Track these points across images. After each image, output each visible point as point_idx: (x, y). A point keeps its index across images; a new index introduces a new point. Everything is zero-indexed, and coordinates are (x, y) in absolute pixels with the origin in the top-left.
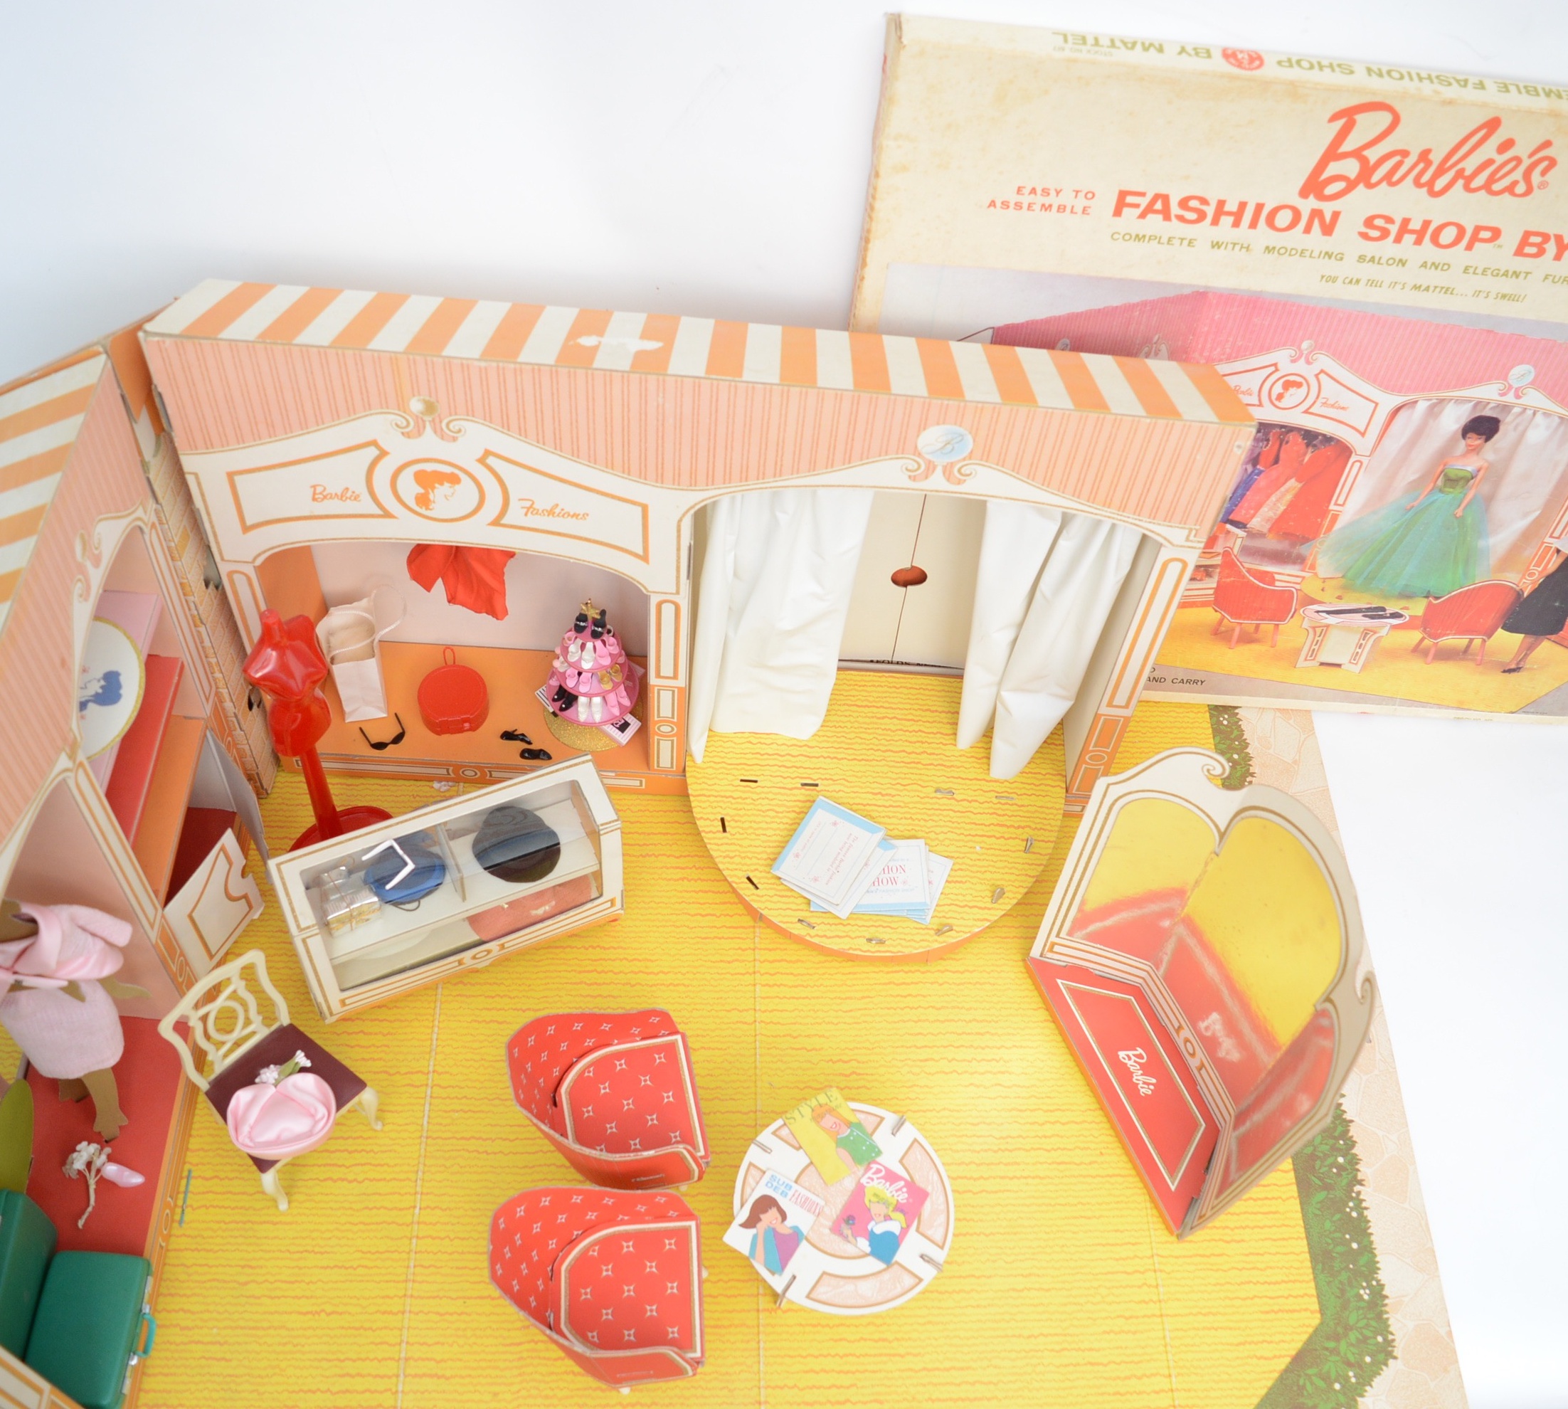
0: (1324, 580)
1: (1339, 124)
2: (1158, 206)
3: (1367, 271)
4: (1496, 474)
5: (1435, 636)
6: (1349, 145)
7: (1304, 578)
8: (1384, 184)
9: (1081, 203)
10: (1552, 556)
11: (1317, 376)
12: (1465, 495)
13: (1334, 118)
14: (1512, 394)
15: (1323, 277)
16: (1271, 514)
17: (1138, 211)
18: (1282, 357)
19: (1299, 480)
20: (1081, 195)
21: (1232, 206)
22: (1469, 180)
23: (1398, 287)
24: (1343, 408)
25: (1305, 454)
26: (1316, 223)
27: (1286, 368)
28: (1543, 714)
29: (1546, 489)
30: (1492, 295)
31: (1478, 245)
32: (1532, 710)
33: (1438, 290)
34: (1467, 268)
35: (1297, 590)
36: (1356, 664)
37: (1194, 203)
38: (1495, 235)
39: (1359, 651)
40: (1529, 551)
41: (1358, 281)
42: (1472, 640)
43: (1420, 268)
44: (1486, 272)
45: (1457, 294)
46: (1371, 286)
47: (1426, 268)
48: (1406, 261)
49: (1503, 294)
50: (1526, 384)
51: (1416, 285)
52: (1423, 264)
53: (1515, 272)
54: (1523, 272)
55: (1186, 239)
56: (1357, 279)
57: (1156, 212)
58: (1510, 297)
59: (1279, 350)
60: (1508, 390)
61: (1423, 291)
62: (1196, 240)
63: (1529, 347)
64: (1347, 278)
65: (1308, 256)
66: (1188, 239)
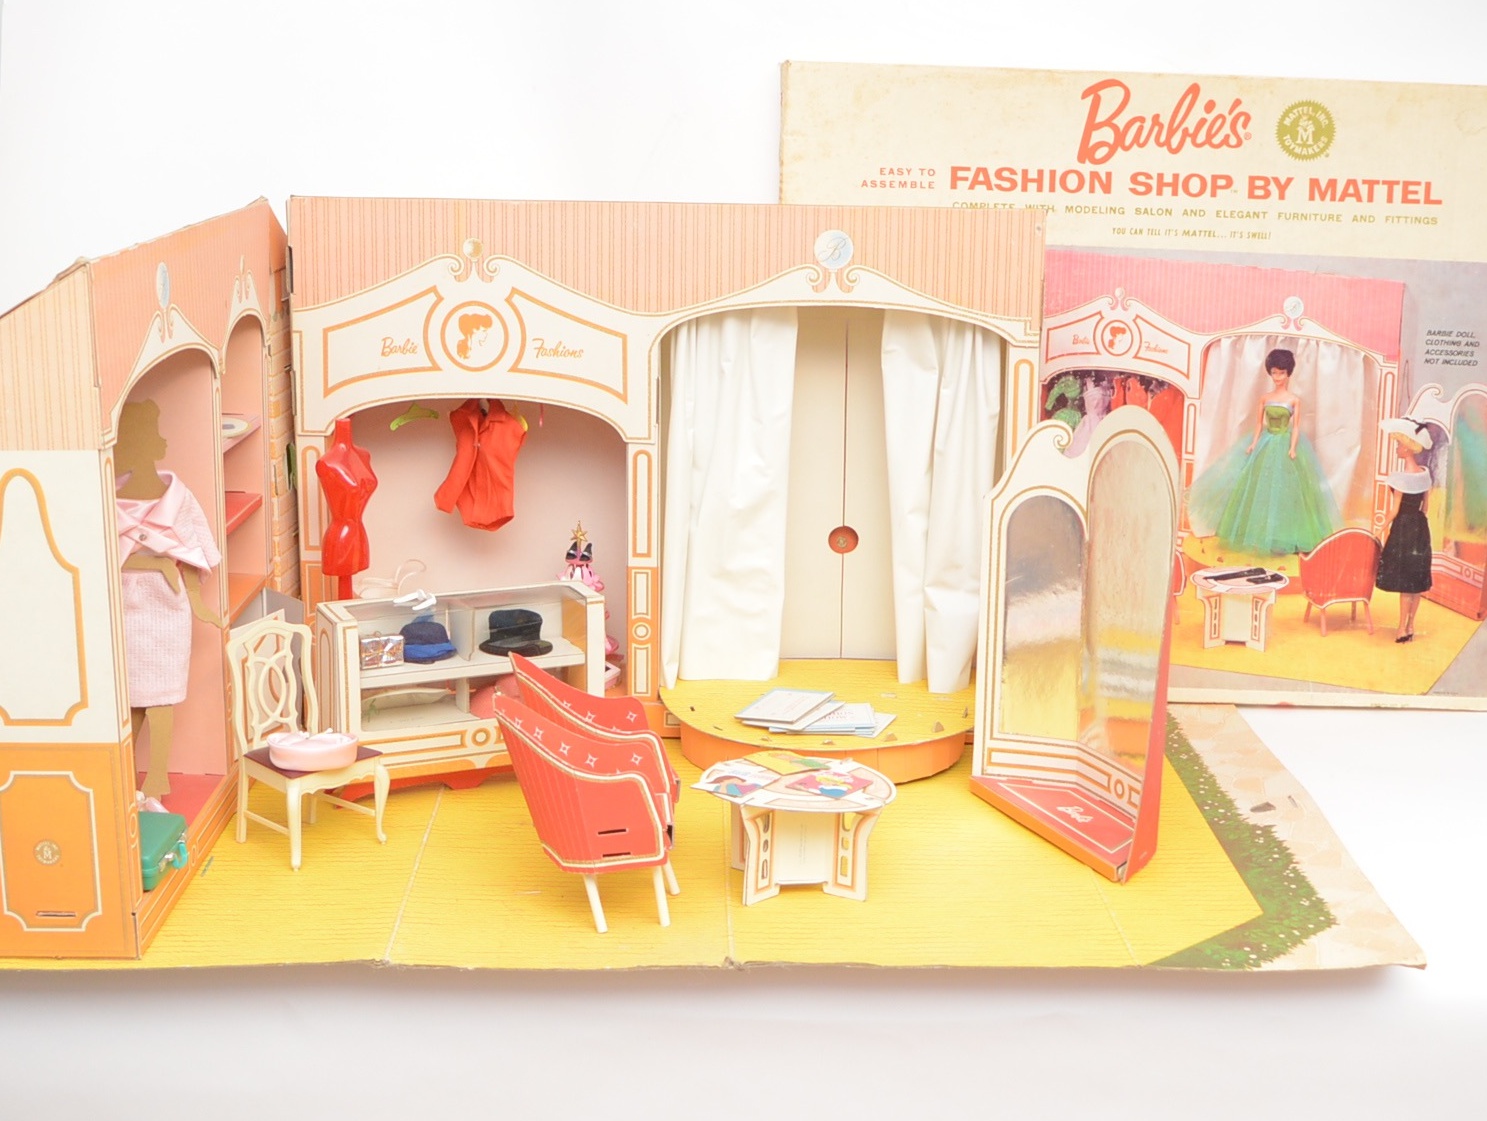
0: (1202, 539)
1: (1090, 99)
2: (981, 178)
3: (1144, 222)
4: (1307, 407)
5: (1320, 601)
6: (1101, 117)
7: (1182, 538)
8: (1135, 146)
9: (926, 179)
10: (1389, 495)
11: (1134, 321)
12: (1291, 434)
13: (1085, 95)
14: (1292, 326)
15: (1114, 229)
17: (968, 183)
18: (1102, 304)
20: (926, 172)
21: (1033, 175)
22: (1194, 136)
23: (1173, 233)
24: (1164, 351)
25: (1147, 400)
26: (1097, 184)
27: (1109, 315)
28: (1454, 694)
29: (1356, 421)
30: (1245, 235)
31: (1219, 192)
32: (1442, 690)
33: (1203, 234)
34: (1218, 213)
35: (1181, 553)
36: (1258, 640)
37: (1006, 174)
38: (1229, 182)
39: (1257, 624)
40: (1368, 493)
41: (1141, 231)
42: (1354, 603)
43: (1183, 215)
44: (1233, 214)
45: (1218, 237)
46: (1152, 234)
47: (1188, 216)
48: (1171, 210)
49: (1252, 233)
50: (1300, 315)
51: (1185, 231)
52: (1184, 212)
53: (1255, 213)
54: (1260, 212)
55: (1007, 204)
56: (1140, 229)
57: (981, 183)
58: (1259, 235)
59: (1099, 299)
60: (1288, 322)
61: (1192, 236)
62: (1014, 204)
63: (1290, 281)
64: (1133, 229)
65: (1098, 212)
66: (1009, 204)
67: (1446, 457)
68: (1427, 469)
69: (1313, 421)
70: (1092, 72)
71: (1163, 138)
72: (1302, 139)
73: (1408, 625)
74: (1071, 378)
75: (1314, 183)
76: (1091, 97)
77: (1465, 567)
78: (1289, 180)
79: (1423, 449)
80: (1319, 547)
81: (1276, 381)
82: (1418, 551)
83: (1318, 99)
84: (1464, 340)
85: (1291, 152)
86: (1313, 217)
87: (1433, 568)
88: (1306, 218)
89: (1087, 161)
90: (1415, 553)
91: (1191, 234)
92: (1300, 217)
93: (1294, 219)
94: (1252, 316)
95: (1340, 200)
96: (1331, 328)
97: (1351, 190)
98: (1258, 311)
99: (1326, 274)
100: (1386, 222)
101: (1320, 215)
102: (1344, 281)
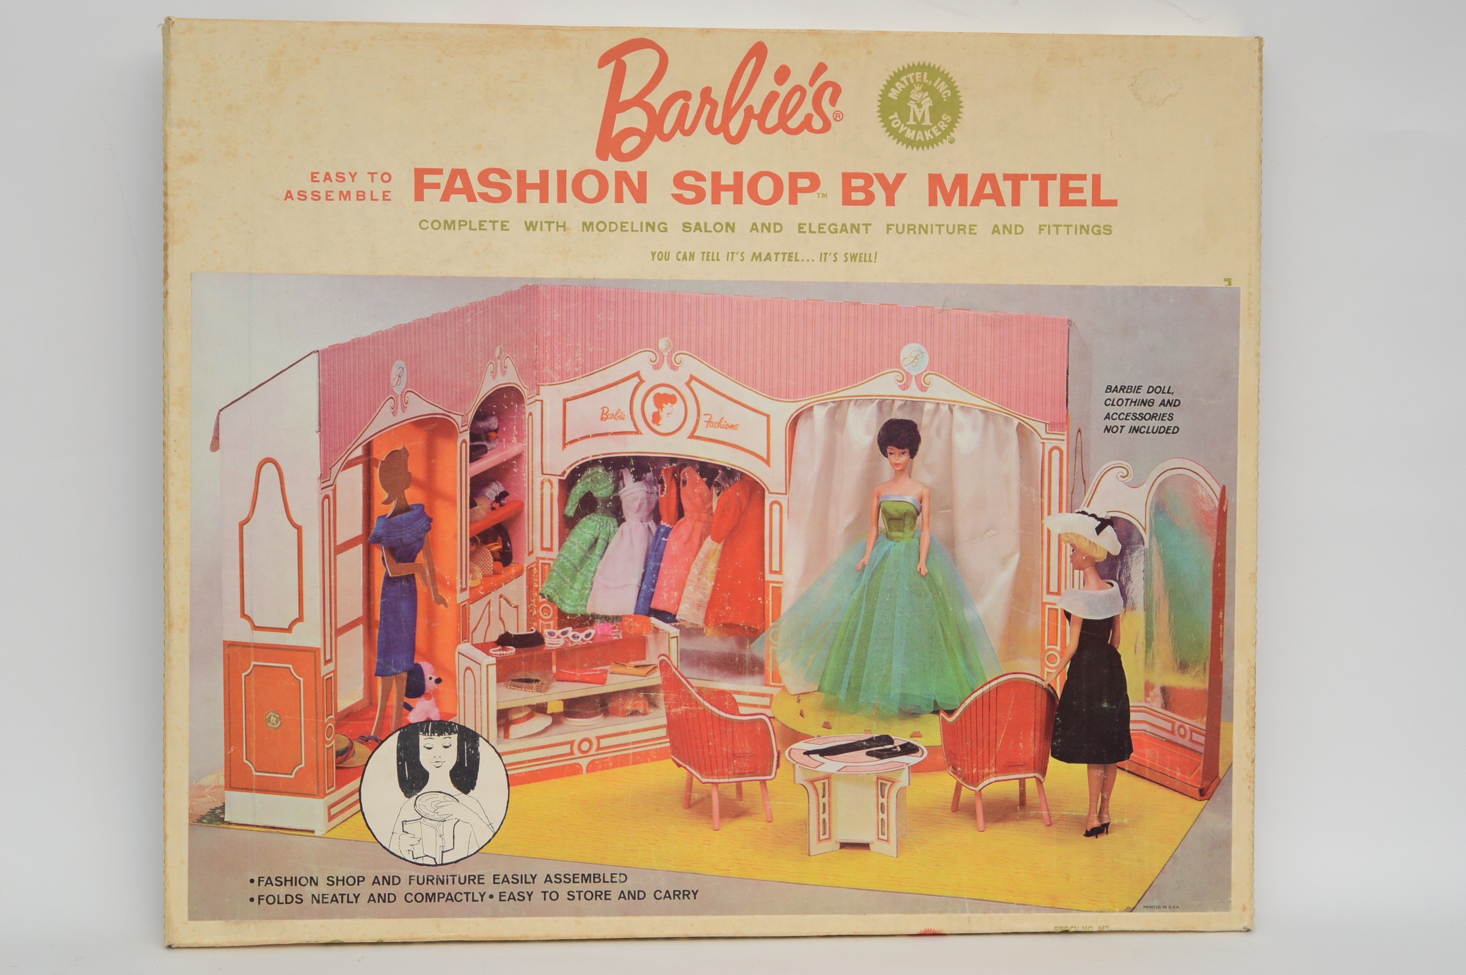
0: (799, 697)
1: (611, 67)
2: (459, 184)
3: (696, 242)
5: (973, 780)
6: (628, 92)
7: (771, 696)
9: (379, 187)
10: (1064, 624)
11: (688, 384)
13: (603, 62)
14: (913, 384)
15: (653, 254)
16: (699, 596)
17: (439, 193)
18: (640, 361)
19: (716, 539)
20: (377, 177)
21: (533, 178)
22: (762, 119)
23: (738, 258)
24: (732, 427)
26: (626, 189)
27: (652, 377)
28: (1174, 908)
29: (1011, 519)
30: (841, 258)
31: (801, 196)
32: (1156, 903)
33: (780, 257)
34: (800, 227)
35: (769, 718)
36: (888, 841)
37: (494, 178)
38: (815, 182)
39: (884, 816)
40: (1033, 621)
41: (692, 256)
42: (1022, 782)
43: (751, 231)
44: (822, 228)
45: (803, 260)
46: (708, 260)
47: (758, 232)
48: (734, 224)
49: (851, 254)
50: (924, 369)
51: (754, 254)
52: (753, 227)
53: (853, 226)
54: (861, 224)
55: (498, 222)
56: (691, 253)
57: (458, 191)
58: (861, 257)
59: (636, 354)
60: (907, 380)
61: (765, 260)
62: (508, 222)
63: (907, 320)
64: (680, 252)
65: (630, 229)
66: (500, 221)
67: (1141, 566)
68: (1115, 584)
69: (950, 520)
70: (612, 28)
71: (717, 122)
72: (915, 119)
73: (1101, 812)
74: (600, 470)
75: (935, 180)
76: (612, 65)
77: (1178, 723)
78: (900, 178)
79: (1109, 554)
80: (968, 702)
81: (891, 463)
82: (1111, 703)
83: (936, 60)
84: (1158, 398)
85: (900, 138)
86: (936, 229)
87: (1132, 726)
88: (926, 232)
89: (610, 156)
90: (1105, 705)
91: (763, 259)
92: (917, 230)
93: (908, 233)
94: (855, 373)
95: (973, 204)
96: (969, 386)
97: (988, 190)
98: (864, 365)
99: (958, 309)
100: (1040, 233)
101: (946, 226)
102: (984, 319)
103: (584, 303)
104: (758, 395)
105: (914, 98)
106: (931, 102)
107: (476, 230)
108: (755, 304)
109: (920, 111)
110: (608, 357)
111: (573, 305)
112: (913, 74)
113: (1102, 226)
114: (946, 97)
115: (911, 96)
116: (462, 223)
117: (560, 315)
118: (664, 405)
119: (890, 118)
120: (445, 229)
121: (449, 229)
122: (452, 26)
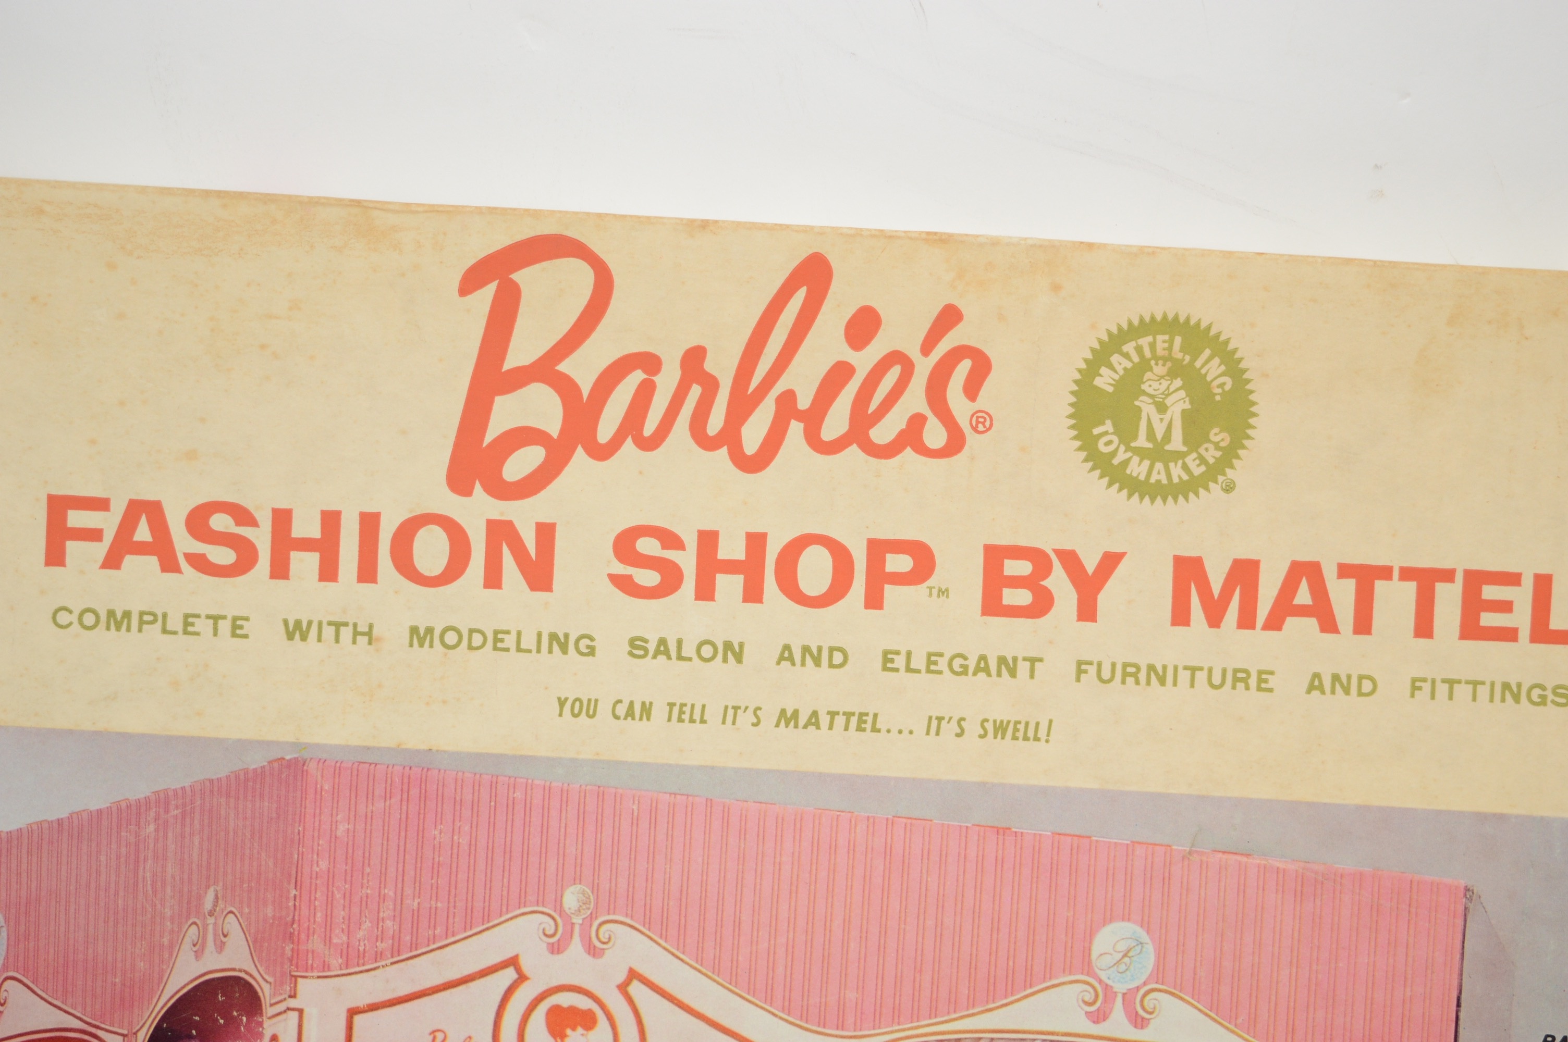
1: (488, 292)
2: (143, 533)
3: (657, 680)
8: (629, 444)
11: (623, 988)
14: (1118, 1012)
15: (562, 703)
17: (100, 550)
18: (522, 934)
21: (307, 526)
23: (746, 719)
26: (508, 560)
27: (545, 971)
30: (974, 729)
31: (891, 592)
33: (840, 721)
34: (887, 658)
37: (220, 522)
38: (924, 561)
41: (647, 710)
43: (778, 663)
44: (935, 663)
45: (889, 731)
46: (680, 720)
47: (793, 664)
48: (741, 645)
49: (995, 721)
50: (1144, 978)
51: (783, 711)
52: (783, 653)
53: (1002, 660)
54: (1020, 659)
55: (224, 617)
56: (643, 704)
57: (141, 549)
58: (1016, 730)
59: (511, 918)
60: (1105, 1001)
61: (805, 727)
62: (247, 619)
63: (1111, 872)
64: (620, 701)
65: (513, 647)
66: (229, 618)
70: (492, 210)
71: (715, 423)
75: (1188, 570)
78: (1111, 561)
83: (1200, 312)
86: (1184, 676)
88: (1162, 681)
89: (478, 487)
91: (802, 720)
92: (1142, 676)
93: (1123, 682)
94: (992, 981)
95: (1267, 626)
96: (1240, 1021)
97: (1303, 596)
98: (1011, 963)
99: (1224, 852)
100: (1412, 696)
101: (1205, 672)
102: (1281, 876)
103: (404, 803)
104: (776, 1019)
105: (1150, 391)
106: (1187, 399)
107: (175, 633)
108: (780, 821)
109: (1162, 420)
110: (451, 920)
111: (380, 805)
112: (1150, 339)
113: (1549, 686)
114: (1219, 391)
115: (1144, 387)
116: (146, 618)
117: (351, 827)
118: (569, 1031)
119: (1096, 431)
120: (108, 628)
121: (118, 629)
122: (143, 190)
